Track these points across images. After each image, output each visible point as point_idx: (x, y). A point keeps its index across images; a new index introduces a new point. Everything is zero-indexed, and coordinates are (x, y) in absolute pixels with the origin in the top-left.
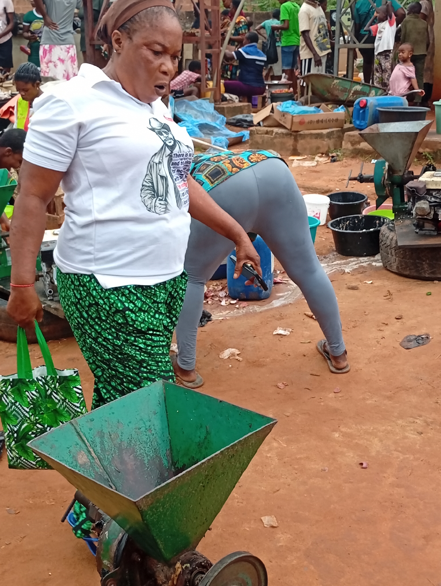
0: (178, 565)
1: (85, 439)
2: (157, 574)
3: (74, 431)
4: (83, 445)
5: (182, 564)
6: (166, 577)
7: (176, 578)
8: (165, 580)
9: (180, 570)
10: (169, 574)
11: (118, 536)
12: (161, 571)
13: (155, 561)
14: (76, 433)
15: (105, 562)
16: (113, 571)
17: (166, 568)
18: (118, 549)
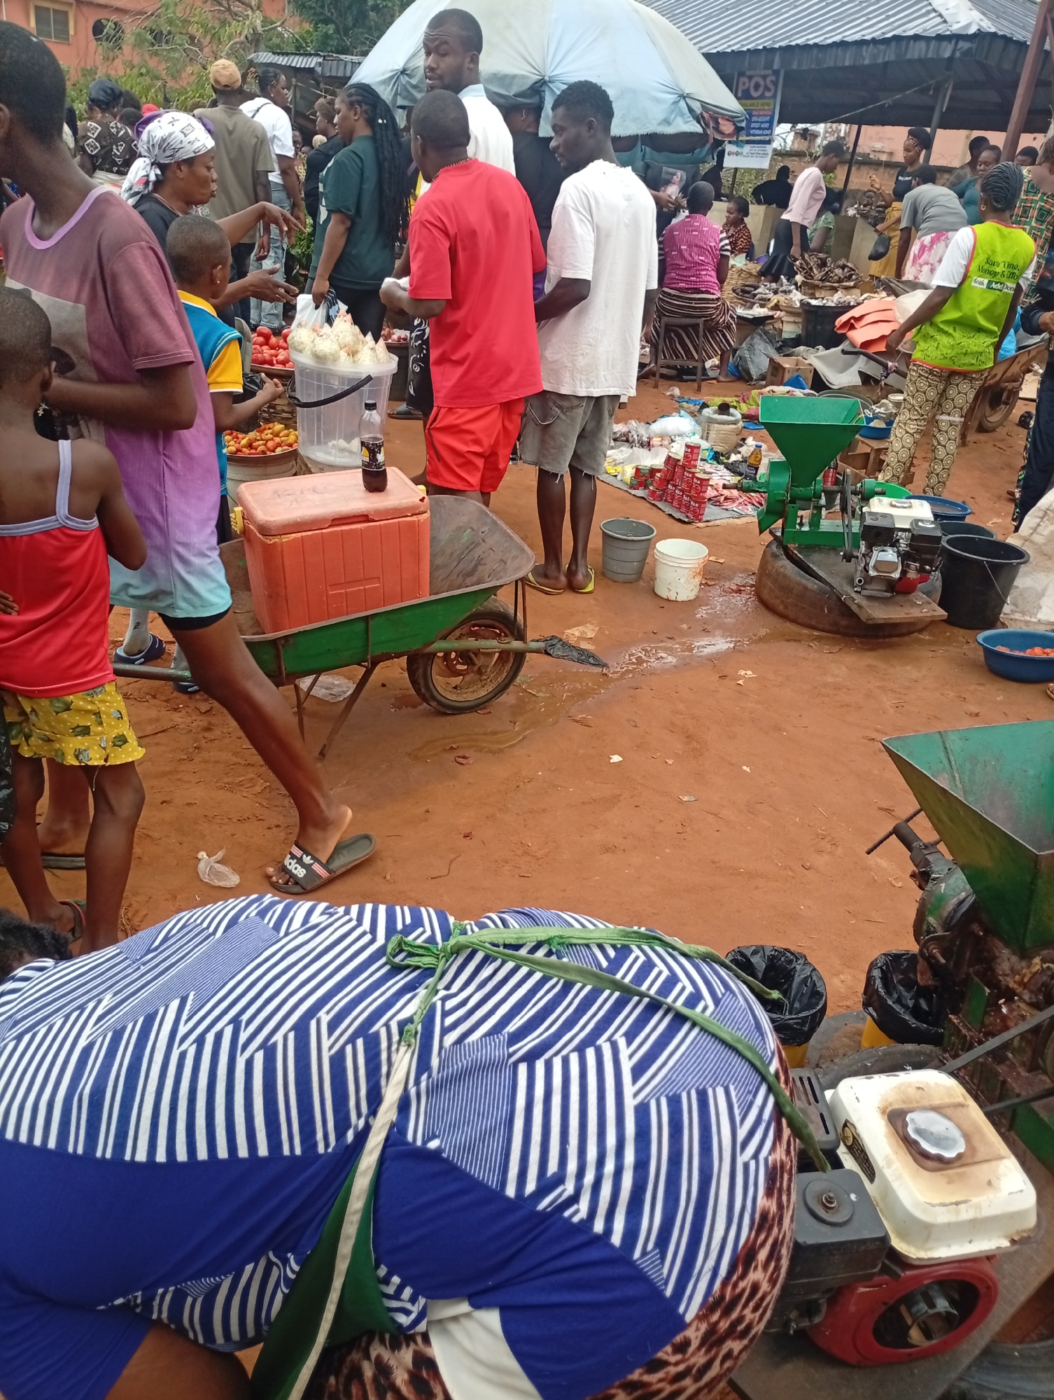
0: (1037, 960)
1: (952, 758)
2: (999, 960)
3: (940, 744)
4: (947, 766)
5: (1043, 961)
6: (1012, 969)
7: (1029, 976)
8: (1008, 972)
9: (1038, 967)
10: (1018, 966)
11: (959, 894)
12: (1005, 958)
13: (1000, 944)
14: (942, 748)
15: (931, 919)
16: (939, 934)
17: (1014, 959)
18: (955, 910)
